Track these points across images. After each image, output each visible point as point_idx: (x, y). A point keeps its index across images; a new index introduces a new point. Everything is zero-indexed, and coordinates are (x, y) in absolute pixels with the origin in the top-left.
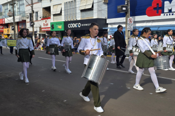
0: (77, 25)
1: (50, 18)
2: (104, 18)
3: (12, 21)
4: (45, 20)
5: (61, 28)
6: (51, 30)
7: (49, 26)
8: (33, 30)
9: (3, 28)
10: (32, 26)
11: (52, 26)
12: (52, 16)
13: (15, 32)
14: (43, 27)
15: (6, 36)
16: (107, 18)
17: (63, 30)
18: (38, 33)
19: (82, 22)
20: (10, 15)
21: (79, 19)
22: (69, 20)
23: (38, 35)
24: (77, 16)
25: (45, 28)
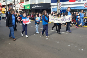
0: (36, 6)
1: (23, 3)
2: (49, 3)
3: (5, 4)
4: (21, 4)
5: (28, 8)
6: (24, 9)
7: (23, 7)
8: (15, 9)
9: (1, 8)
10: (15, 7)
11: (24, 7)
12: (24, 2)
15: (3, 12)
16: (51, 3)
17: (29, 9)
18: (18, 10)
19: (38, 5)
20: (4, 1)
22: (32, 4)
23: (18, 12)
24: (36, 2)
25: (21, 8)
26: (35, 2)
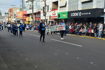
0: (78, 14)
1: (57, 9)
3: (32, 12)
4: (53, 11)
6: (58, 18)
7: (57, 15)
8: (45, 18)
9: (26, 17)
10: (45, 15)
11: (59, 16)
12: (59, 8)
13: (33, 19)
14: (52, 16)
15: (28, 23)
16: (104, 8)
17: (67, 18)
18: (48, 20)
19: (82, 11)
20: (31, 8)
21: (80, 9)
22: (72, 10)
23: (48, 22)
24: (79, 7)
25: (54, 17)
26: (77, 8)
